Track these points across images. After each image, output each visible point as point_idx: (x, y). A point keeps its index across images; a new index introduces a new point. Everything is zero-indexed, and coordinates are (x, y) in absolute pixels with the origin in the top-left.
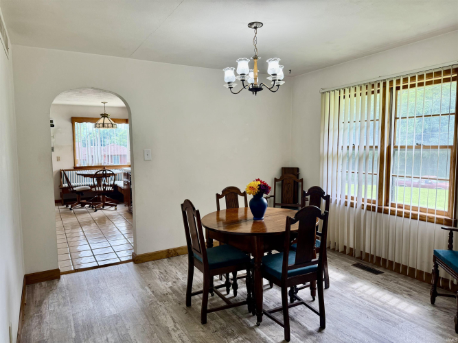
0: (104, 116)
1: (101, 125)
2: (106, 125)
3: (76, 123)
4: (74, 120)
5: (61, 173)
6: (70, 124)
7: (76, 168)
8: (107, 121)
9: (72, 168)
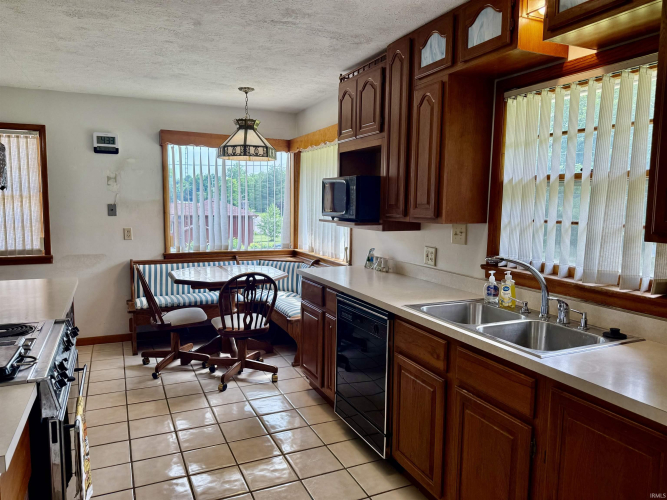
0: (246, 125)
1: (238, 150)
2: (252, 150)
3: (170, 147)
4: (165, 137)
5: (132, 270)
6: (157, 148)
7: (169, 258)
8: (253, 138)
9: (160, 258)
